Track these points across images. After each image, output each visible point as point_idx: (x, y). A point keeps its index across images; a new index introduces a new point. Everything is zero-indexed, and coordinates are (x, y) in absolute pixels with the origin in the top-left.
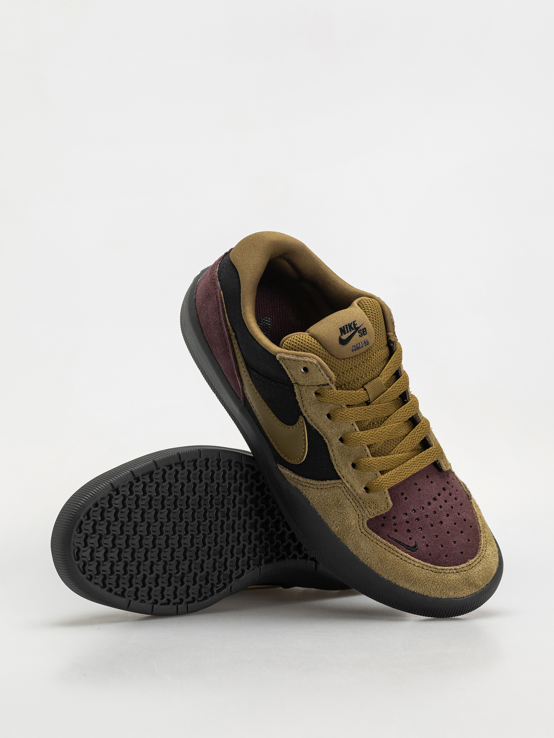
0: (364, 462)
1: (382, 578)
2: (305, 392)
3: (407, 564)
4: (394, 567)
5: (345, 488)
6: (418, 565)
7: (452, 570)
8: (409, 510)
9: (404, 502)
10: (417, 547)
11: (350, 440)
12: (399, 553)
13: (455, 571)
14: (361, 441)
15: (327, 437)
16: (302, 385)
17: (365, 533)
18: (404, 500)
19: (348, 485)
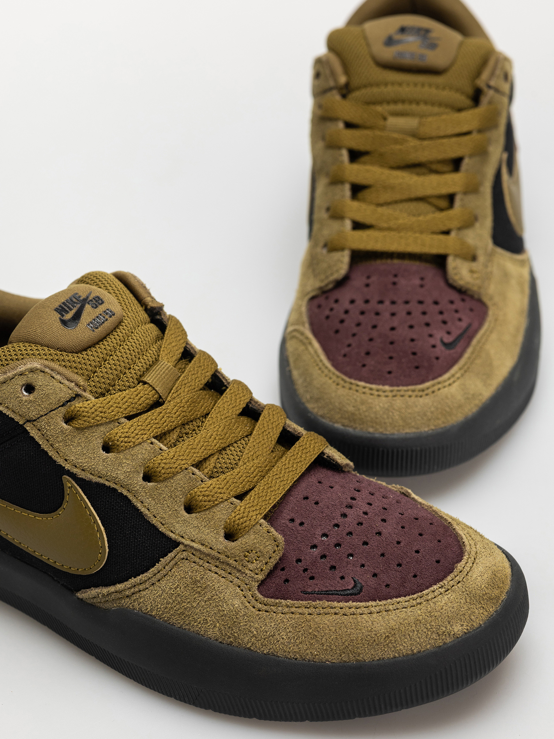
0: (201, 492)
1: (331, 664)
2: (48, 426)
3: (358, 616)
4: (340, 633)
5: (194, 555)
6: (377, 609)
7: (437, 591)
8: (316, 538)
9: (302, 530)
10: (359, 585)
11: (161, 468)
12: (335, 608)
13: (442, 590)
14: (179, 462)
15: (121, 486)
16: (38, 418)
17: (265, 608)
18: (300, 528)
19: (195, 545)
